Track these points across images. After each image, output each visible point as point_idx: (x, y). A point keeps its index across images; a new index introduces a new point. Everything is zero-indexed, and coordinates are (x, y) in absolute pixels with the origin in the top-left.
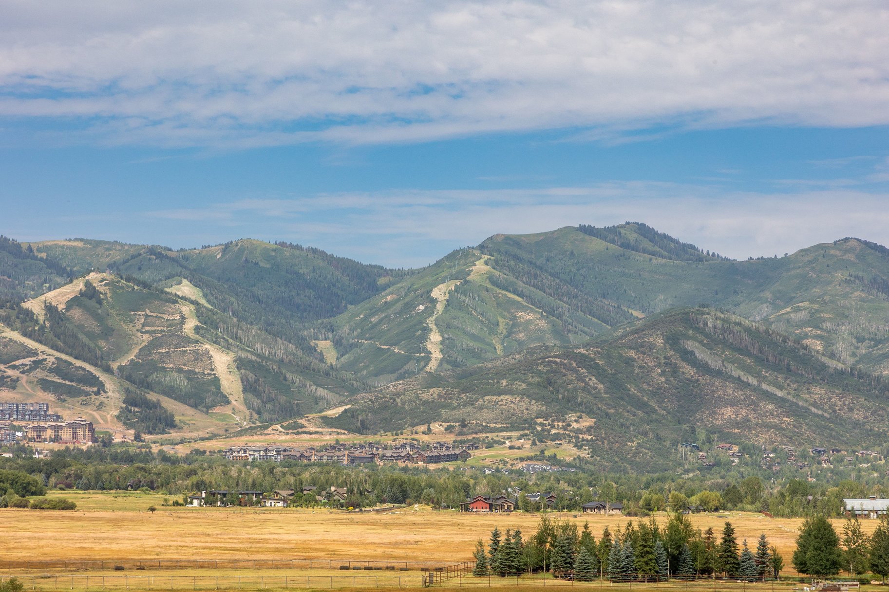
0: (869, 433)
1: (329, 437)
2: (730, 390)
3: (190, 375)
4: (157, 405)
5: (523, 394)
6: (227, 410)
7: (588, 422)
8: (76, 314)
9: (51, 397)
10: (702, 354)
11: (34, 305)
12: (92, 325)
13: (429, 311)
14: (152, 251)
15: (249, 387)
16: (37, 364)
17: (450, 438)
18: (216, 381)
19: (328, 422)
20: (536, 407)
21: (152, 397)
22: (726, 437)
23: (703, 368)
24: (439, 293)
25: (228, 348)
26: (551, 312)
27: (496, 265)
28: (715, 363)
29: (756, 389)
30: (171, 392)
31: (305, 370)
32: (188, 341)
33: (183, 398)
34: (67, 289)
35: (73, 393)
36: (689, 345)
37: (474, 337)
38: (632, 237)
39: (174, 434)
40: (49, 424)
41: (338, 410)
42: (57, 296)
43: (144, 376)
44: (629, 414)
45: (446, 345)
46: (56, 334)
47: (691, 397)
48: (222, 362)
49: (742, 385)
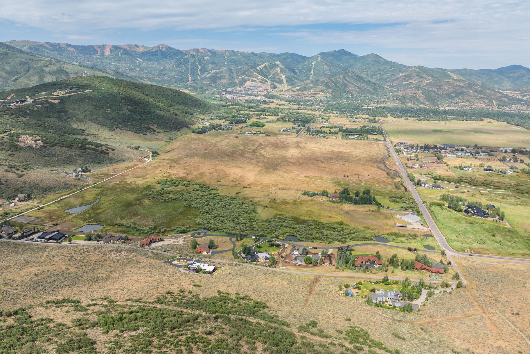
0: (369, 91)
1: (297, 92)
2: (351, 85)
3: (279, 79)
4: (275, 85)
5: (323, 86)
6: (284, 84)
7: (331, 91)
8: (264, 69)
9: (261, 84)
10: (348, 79)
11: (258, 68)
12: (266, 71)
13: (312, 66)
14: (274, 54)
15: (287, 81)
16: (259, 78)
17: (313, 93)
18: (283, 80)
19: (297, 90)
20: (325, 88)
21: (274, 83)
22: (350, 92)
23: (348, 81)
24: (313, 63)
25: (284, 75)
26: (329, 66)
27: (321, 58)
28: (349, 81)
29: (354, 85)
30: (276, 82)
31: (295, 78)
32: (279, 74)
33: (278, 83)
34: (262, 65)
35: (264, 83)
36: (346, 78)
37: (318, 70)
38: (342, 52)
39: (277, 89)
40: (261, 89)
41: (299, 88)
42: (261, 67)
43: (273, 79)
44: (337, 89)
45: (314, 72)
46: (261, 73)
47: (346, 86)
48: (283, 77)
49: (353, 84)
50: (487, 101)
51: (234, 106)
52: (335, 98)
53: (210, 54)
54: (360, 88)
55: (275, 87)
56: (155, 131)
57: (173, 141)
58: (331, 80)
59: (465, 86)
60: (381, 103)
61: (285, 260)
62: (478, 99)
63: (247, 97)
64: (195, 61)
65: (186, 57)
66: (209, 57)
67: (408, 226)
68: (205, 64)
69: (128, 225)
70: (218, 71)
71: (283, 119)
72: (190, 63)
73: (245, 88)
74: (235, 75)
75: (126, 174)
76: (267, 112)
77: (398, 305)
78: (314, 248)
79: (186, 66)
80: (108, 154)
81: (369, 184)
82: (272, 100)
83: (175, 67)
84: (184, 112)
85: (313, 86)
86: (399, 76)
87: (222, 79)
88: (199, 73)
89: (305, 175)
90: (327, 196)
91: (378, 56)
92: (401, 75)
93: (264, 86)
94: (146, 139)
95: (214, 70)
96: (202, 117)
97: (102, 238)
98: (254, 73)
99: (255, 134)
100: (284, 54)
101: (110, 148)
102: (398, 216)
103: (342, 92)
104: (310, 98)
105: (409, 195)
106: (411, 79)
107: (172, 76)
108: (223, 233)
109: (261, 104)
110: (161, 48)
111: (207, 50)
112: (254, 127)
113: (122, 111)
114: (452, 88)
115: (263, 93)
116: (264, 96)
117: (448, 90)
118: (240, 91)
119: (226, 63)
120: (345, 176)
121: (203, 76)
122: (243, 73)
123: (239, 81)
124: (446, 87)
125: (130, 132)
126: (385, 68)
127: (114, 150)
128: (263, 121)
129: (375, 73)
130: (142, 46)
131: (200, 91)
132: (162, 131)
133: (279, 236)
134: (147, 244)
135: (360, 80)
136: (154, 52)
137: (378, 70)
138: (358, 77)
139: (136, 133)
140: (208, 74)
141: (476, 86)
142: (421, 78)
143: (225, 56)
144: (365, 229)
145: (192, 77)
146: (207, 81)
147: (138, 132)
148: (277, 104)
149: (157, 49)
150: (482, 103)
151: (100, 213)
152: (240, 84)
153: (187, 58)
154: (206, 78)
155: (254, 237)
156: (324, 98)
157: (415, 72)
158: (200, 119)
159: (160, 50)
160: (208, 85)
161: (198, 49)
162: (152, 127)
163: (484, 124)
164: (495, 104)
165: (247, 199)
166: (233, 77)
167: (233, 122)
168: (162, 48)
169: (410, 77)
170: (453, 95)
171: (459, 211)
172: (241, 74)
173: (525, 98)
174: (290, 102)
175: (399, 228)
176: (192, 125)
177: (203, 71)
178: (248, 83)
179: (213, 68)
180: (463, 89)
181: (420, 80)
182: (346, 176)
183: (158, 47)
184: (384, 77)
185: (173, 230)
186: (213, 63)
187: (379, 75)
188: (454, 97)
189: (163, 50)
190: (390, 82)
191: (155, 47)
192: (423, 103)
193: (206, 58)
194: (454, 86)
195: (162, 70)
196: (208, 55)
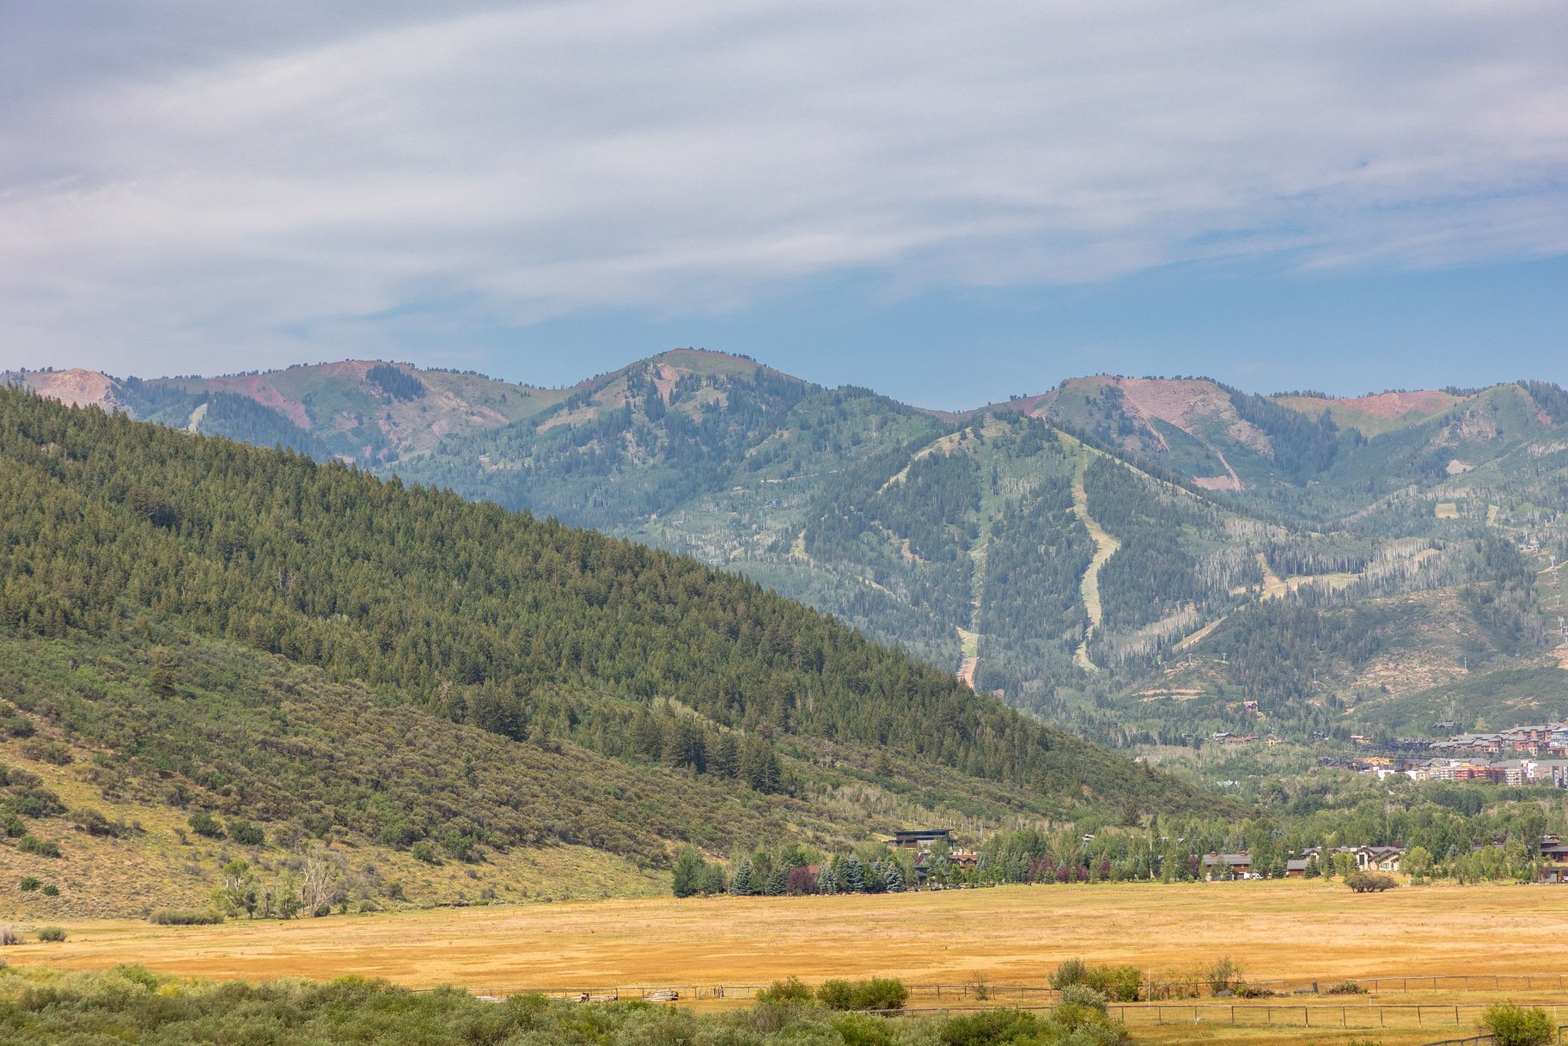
53: (1262, 443)
64: (1056, 492)
65: (948, 448)
66: (1250, 468)
68: (1175, 516)
70: (1338, 582)
72: (988, 512)
79: (930, 549)
83: (799, 550)
88: (1095, 612)
95: (1289, 569)
110: (665, 391)
111: (1222, 403)
119: (1444, 512)
121: (1139, 643)
130: (457, 381)
132: (167, 819)
136: (585, 437)
140: (1212, 615)
143: (1444, 455)
145: (1003, 656)
146: (1184, 679)
149: (617, 399)
153: (960, 460)
154: (1173, 658)
159: (655, 409)
161: (1113, 395)
166: (1531, 619)
168: (687, 386)
177: (1153, 583)
179: (1272, 551)
183: (636, 377)
189: (692, 410)
191: (603, 382)
196: (1240, 454)
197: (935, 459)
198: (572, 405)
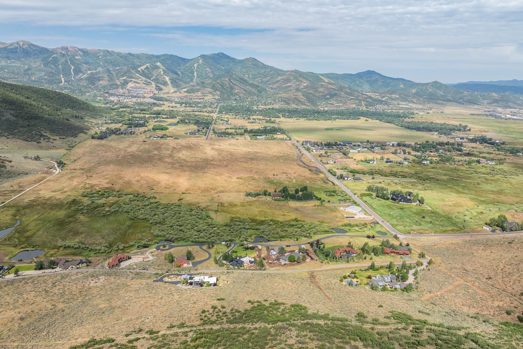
0: (254, 93)
1: (185, 94)
2: (237, 87)
3: (163, 81)
4: (160, 87)
5: (211, 88)
6: (169, 86)
7: (219, 93)
8: (146, 70)
9: (145, 85)
10: (233, 82)
11: (139, 69)
12: (148, 72)
13: (194, 68)
14: (152, 55)
15: (172, 83)
16: (142, 80)
17: (201, 95)
18: (167, 82)
19: (185, 92)
20: (212, 90)
21: (159, 85)
22: (237, 95)
23: (233, 84)
24: (195, 65)
25: (168, 76)
26: (211, 69)
27: (203, 61)
28: (235, 83)
30: (161, 83)
31: (178, 79)
32: (162, 75)
33: (162, 85)
34: (144, 67)
35: (148, 85)
36: (231, 80)
37: (201, 73)
38: (221, 55)
39: (163, 91)
40: (146, 91)
41: (186, 90)
42: (143, 68)
43: (156, 80)
44: (224, 91)
45: (197, 74)
46: (143, 74)
47: (232, 88)
48: (167, 79)
49: (239, 86)
50: (357, 102)
51: (124, 109)
52: (223, 100)
53: (82, 53)
54: (245, 90)
55: (161, 89)
56: (49, 138)
57: (73, 149)
58: (218, 83)
59: (336, 89)
60: (268, 105)
61: (268, 261)
62: (350, 100)
63: (134, 100)
64: (66, 61)
65: (55, 55)
66: (81, 56)
67: (355, 216)
68: (78, 64)
69: (77, 246)
71: (182, 122)
72: (60, 63)
73: (128, 90)
74: (115, 76)
75: (37, 189)
76: (163, 114)
77: (398, 287)
78: (287, 246)
79: (56, 66)
80: (4, 167)
81: (300, 181)
82: (162, 102)
83: (42, 66)
84: (75, 116)
85: (200, 88)
86: (279, 79)
87: (100, 80)
88: (73, 74)
89: (237, 176)
90: (270, 195)
91: (256, 60)
92: (279, 78)
93: (149, 88)
94: (41, 148)
95: (90, 70)
96: (94, 121)
97: (57, 264)
98: (135, 74)
99: (162, 137)
100: (163, 55)
101: (5, 160)
102: (342, 208)
103: (229, 94)
104: (200, 100)
105: (339, 188)
106: (290, 82)
107: (41, 77)
108: (190, 243)
109: (152, 106)
110: (21, 45)
111: (77, 49)
112: (157, 131)
113: (4, 116)
114: (326, 90)
115: (150, 95)
116: (151, 98)
117: (323, 93)
118: (124, 93)
119: (101, 64)
120: (274, 175)
121: (78, 77)
122: (124, 74)
123: (120, 83)
124: (321, 90)
125: (19, 140)
126: (265, 72)
127: (10, 162)
128: (164, 124)
129: (256, 76)
131: (79, 93)
132: (57, 138)
133: (247, 239)
134: (117, 265)
135: (244, 82)
136: (13, 49)
137: (259, 73)
138: (242, 80)
139: (28, 141)
140: (84, 74)
141: (345, 89)
142: (299, 81)
143: (99, 56)
144: (320, 223)
145: (66, 78)
146: (84, 83)
147: (29, 140)
148: (169, 107)
149: (16, 45)
150: (353, 104)
151: (31, 236)
152: (122, 86)
153: (56, 57)
154: (82, 79)
155: (224, 243)
156: (213, 100)
157: (293, 75)
158: (93, 124)
159: (20, 47)
160: (86, 87)
161: (67, 48)
162: (45, 134)
163: (362, 122)
164: (363, 104)
165: (194, 205)
166: (113, 78)
167: (132, 126)
168: (23, 45)
169: (288, 80)
170: (328, 97)
171: (387, 199)
172: (122, 75)
173: (384, 99)
174: (181, 104)
175: (348, 219)
176: (88, 130)
177: (78, 71)
178: (130, 85)
179: (88, 68)
180: (336, 92)
181: (298, 83)
182: (276, 175)
183: (18, 43)
184: (265, 80)
185: (132, 246)
186: (86, 63)
187: (260, 78)
188: (329, 98)
189: (24, 47)
190: (272, 84)
191: (14, 43)
192: (305, 105)
193: (77, 58)
194: (328, 88)
195: (27, 69)
196: (80, 54)
197: (54, 57)
198: (11, 46)
